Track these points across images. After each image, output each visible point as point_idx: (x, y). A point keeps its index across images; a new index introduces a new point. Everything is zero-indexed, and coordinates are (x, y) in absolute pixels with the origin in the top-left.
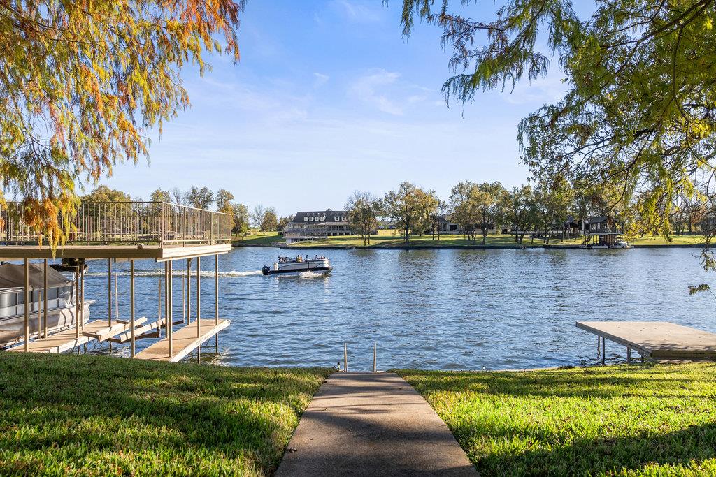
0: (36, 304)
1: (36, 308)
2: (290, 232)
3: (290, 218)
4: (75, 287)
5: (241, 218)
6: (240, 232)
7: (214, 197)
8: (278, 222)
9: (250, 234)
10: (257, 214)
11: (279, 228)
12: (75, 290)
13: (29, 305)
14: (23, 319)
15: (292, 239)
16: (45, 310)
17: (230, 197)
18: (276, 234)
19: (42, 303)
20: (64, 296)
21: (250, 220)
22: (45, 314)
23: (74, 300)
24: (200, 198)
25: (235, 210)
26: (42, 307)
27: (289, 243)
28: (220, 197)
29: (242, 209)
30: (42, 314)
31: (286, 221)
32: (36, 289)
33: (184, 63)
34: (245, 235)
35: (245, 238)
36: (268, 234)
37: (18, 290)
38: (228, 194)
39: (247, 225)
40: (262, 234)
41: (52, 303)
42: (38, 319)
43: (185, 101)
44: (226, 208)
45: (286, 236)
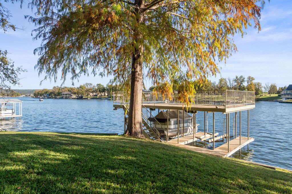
0: (181, 125)
1: (181, 126)
2: (285, 95)
3: (285, 88)
4: (193, 119)
5: (258, 88)
6: (258, 94)
7: (246, 79)
8: (278, 89)
9: (263, 95)
10: (267, 86)
11: (278, 92)
12: (193, 120)
13: (179, 125)
14: (177, 129)
15: (286, 98)
16: (183, 127)
17: (253, 79)
18: (277, 95)
19: (183, 124)
20: (189, 122)
21: (263, 89)
22: (183, 128)
23: (193, 124)
24: (239, 80)
25: (255, 85)
26: (183, 126)
27: (284, 100)
28: (248, 79)
29: (259, 84)
30: (182, 128)
31: (282, 89)
32: (181, 119)
33: (235, 34)
34: (261, 96)
35: (260, 97)
36: (272, 95)
37: (175, 119)
38: (252, 78)
39: (261, 91)
40: (269, 95)
41: (185, 125)
42: (181, 130)
43: (235, 49)
44: (251, 84)
45: (282, 97)
